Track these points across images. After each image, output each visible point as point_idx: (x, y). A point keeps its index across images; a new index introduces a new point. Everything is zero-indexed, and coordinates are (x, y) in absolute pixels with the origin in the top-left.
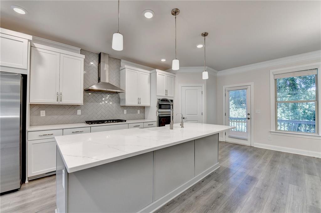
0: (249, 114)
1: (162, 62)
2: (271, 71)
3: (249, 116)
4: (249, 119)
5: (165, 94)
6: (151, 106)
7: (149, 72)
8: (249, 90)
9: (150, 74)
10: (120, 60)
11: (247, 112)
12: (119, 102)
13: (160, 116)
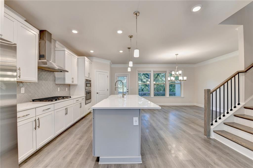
0: (128, 90)
1: (91, 52)
2: (137, 69)
3: (128, 91)
4: (128, 92)
5: (88, 76)
6: (78, 84)
7: (77, 57)
8: (128, 77)
9: (78, 58)
10: (55, 41)
11: (127, 89)
12: (55, 81)
13: (87, 92)
